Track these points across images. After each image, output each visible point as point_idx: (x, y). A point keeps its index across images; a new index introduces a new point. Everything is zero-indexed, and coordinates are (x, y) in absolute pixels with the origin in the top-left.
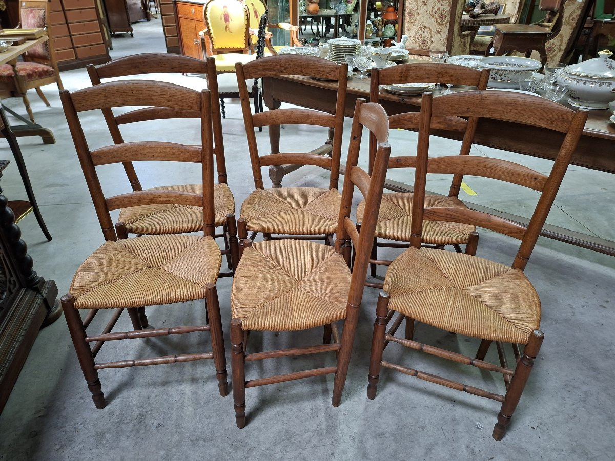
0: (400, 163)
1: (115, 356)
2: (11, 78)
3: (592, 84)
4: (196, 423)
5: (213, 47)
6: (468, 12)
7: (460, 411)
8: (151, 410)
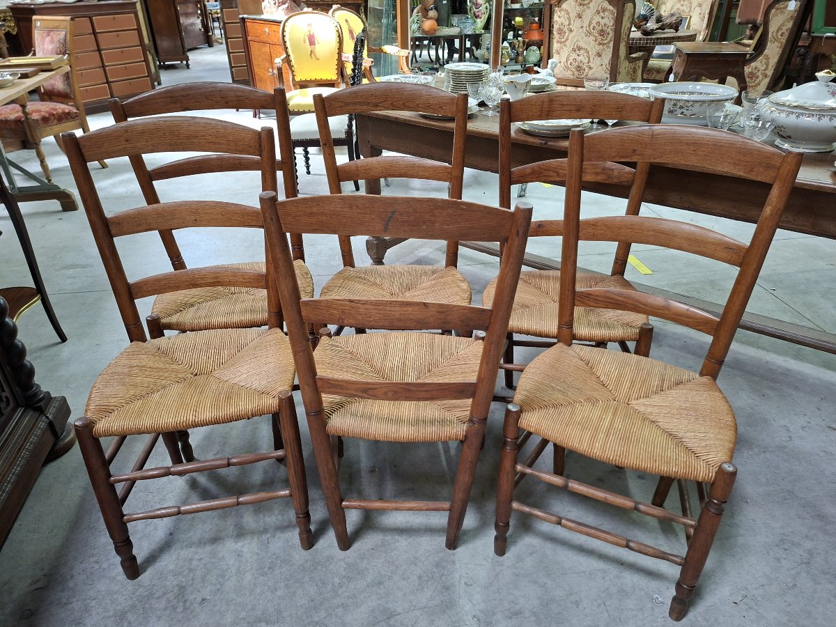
0: (544, 229)
1: (146, 501)
2: (19, 123)
3: (808, 117)
4: (255, 598)
5: (293, 79)
6: (638, 27)
7: (630, 578)
8: (193, 579)
